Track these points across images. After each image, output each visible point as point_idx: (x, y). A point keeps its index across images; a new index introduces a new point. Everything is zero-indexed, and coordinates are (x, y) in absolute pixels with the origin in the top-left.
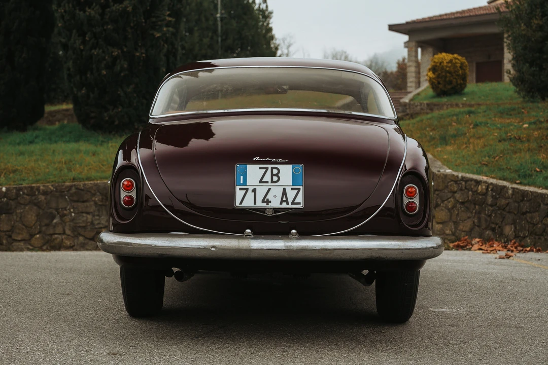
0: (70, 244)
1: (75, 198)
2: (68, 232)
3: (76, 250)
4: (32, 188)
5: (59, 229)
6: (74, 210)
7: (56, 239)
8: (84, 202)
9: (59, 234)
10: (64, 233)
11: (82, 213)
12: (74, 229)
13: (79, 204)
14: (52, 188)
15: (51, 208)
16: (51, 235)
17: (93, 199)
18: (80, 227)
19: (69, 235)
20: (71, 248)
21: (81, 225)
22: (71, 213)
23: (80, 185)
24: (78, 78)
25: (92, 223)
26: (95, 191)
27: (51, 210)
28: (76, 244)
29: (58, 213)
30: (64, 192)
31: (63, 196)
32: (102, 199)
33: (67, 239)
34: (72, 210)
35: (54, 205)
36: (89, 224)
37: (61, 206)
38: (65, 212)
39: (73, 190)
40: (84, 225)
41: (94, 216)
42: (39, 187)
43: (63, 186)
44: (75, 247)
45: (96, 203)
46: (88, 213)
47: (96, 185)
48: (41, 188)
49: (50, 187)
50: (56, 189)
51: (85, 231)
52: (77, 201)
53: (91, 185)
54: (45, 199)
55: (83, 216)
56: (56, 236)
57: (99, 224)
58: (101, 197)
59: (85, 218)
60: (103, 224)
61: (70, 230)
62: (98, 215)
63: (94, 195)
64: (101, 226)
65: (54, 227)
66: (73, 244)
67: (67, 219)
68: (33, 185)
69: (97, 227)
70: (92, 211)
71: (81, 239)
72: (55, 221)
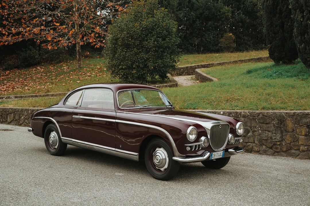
0: (258, 149)
1: (261, 121)
2: (256, 142)
3: (261, 154)
4: (237, 113)
5: (251, 140)
6: (260, 128)
7: (249, 145)
8: (267, 124)
9: (252, 143)
10: (254, 143)
11: (265, 131)
12: (260, 141)
13: (264, 125)
14: (248, 114)
15: (247, 126)
16: (247, 143)
17: (273, 122)
18: (263, 139)
19: (257, 144)
20: (258, 152)
21: (264, 138)
22: (258, 130)
23: (265, 113)
24: (300, 38)
25: (271, 138)
26: (274, 117)
27: (248, 127)
28: (261, 150)
29: (251, 130)
30: (255, 116)
31: (254, 119)
32: (278, 123)
33: (256, 146)
34: (259, 128)
35: (249, 124)
36: (269, 138)
37: (253, 125)
38: (255, 129)
39: (261, 116)
40: (266, 138)
41: (272, 133)
42: (241, 112)
43: (255, 113)
44: (260, 152)
45: (274, 125)
46: (269, 131)
47: (275, 113)
48: (242, 113)
49: (247, 113)
50: (251, 115)
51: (267, 143)
52: (263, 123)
53: (271, 113)
54: (244, 120)
55: (266, 133)
56: (249, 143)
57: (275, 139)
58: (277, 122)
59: (267, 134)
60: (278, 139)
61: (257, 141)
62: (275, 133)
63: (273, 120)
64: (276, 140)
65: (249, 138)
66: (259, 150)
67: (256, 133)
68: (238, 111)
69: (274, 141)
70: (271, 130)
71: (264, 147)
72: (249, 134)
